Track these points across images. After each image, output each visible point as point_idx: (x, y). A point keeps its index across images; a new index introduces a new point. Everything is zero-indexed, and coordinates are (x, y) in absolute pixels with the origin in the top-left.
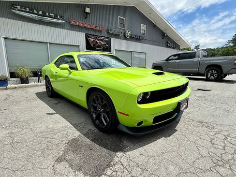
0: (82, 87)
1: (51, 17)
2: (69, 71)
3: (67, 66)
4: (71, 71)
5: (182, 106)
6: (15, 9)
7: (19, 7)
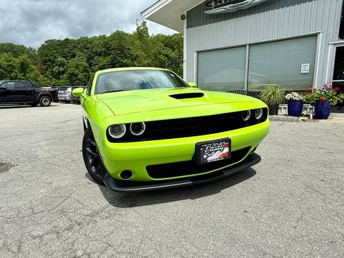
3: (80, 90)
5: (211, 152)
6: (211, 9)
7: (213, 4)
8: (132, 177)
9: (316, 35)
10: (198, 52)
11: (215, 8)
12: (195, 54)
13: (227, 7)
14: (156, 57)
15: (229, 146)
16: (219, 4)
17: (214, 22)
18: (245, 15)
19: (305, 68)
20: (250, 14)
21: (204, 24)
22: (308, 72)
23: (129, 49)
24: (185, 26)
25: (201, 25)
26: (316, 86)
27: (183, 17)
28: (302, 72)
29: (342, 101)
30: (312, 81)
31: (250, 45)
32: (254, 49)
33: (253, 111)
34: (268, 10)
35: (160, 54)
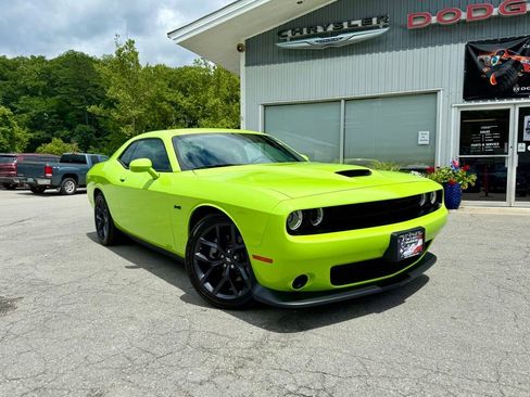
0: (179, 208)
1: (354, 29)
2: (151, 173)
3: (146, 162)
4: (157, 174)
5: (406, 246)
6: (285, 41)
7: (289, 33)
8: (307, 285)
9: (435, 93)
10: (265, 106)
11: (292, 39)
12: (261, 108)
13: (313, 40)
14: (153, 105)
15: (423, 237)
16: (298, 34)
17: (291, 61)
18: (338, 55)
19: (424, 137)
20: (345, 54)
21: (274, 63)
22: (427, 143)
23: (96, 86)
24: (243, 62)
25: (268, 63)
26: (438, 163)
27: (240, 49)
28: (420, 143)
29: (473, 184)
30: (434, 155)
31: (346, 100)
32: (353, 107)
33: (429, 195)
34: (371, 52)
35: (162, 99)
